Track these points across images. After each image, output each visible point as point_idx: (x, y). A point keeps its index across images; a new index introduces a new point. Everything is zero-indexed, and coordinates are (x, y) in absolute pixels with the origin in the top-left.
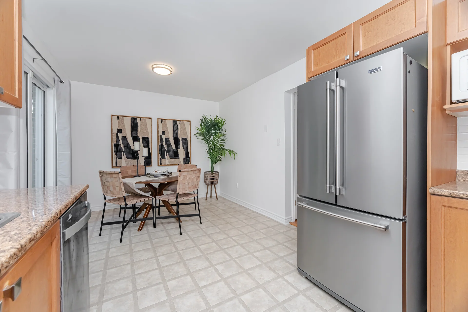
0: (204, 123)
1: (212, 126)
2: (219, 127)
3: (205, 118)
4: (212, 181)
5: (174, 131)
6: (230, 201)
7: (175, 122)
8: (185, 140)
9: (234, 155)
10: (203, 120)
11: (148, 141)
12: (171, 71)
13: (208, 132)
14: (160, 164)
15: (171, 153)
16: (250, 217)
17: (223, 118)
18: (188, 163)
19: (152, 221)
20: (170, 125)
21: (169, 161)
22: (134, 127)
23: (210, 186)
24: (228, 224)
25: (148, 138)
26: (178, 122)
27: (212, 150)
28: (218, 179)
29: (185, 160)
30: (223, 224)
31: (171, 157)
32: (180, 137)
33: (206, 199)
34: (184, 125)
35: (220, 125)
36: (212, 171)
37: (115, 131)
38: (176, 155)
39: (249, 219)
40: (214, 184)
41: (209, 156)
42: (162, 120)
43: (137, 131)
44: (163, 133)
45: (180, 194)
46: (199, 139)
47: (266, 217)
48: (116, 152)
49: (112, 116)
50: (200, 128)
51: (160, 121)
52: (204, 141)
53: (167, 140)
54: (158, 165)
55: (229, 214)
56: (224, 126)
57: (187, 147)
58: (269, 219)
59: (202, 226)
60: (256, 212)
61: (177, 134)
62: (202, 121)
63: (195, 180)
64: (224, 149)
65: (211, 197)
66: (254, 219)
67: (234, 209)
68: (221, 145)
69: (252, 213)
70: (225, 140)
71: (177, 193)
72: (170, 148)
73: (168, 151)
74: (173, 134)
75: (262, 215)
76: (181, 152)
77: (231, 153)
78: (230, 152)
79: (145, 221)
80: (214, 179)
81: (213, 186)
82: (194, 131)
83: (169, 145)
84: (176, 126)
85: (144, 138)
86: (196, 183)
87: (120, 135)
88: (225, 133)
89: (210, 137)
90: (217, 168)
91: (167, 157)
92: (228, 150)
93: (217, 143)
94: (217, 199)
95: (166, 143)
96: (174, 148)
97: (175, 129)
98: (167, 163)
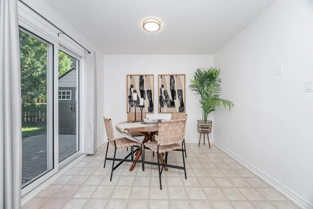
0: (198, 75)
1: (206, 78)
2: (213, 78)
3: (199, 71)
4: (205, 130)
5: (171, 84)
6: (224, 152)
7: (172, 77)
8: (180, 91)
9: (230, 105)
10: (197, 72)
11: (151, 93)
12: (159, 25)
13: (202, 83)
14: (160, 112)
15: (169, 103)
16: (251, 185)
17: (217, 69)
18: (183, 112)
19: (141, 164)
20: (168, 79)
21: (166, 109)
22: (142, 83)
23: (202, 135)
24: (218, 189)
25: (151, 91)
26: (175, 76)
27: (205, 100)
28: (211, 128)
29: (180, 109)
30: (212, 187)
31: (168, 106)
32: (176, 89)
33: (199, 146)
34: (180, 79)
35: (214, 76)
36: (206, 121)
37: (129, 87)
38: (172, 104)
39: (248, 188)
40: (207, 133)
41: (202, 106)
42: (161, 76)
43: (143, 86)
44: (163, 86)
45: (162, 146)
46: (192, 90)
47: (278, 193)
48: (130, 102)
49: (127, 75)
50: (194, 80)
51: (160, 76)
52: (197, 92)
53: (165, 92)
54: (159, 113)
55: (221, 172)
56: (219, 76)
57: (182, 98)
58: (285, 198)
59: (187, 182)
60: (259, 178)
61: (173, 87)
62: (196, 74)
63: (179, 131)
64: (219, 99)
65: (204, 144)
66: (257, 191)
67: (227, 165)
68: (215, 96)
69: (253, 177)
70: (219, 90)
71: (158, 144)
72: (168, 99)
73: (166, 101)
74: (171, 87)
75: (269, 186)
76: (177, 102)
77: (226, 104)
78: (224, 102)
79: (136, 163)
80: (207, 128)
81: (206, 135)
82: (188, 83)
83: (167, 96)
84: (173, 80)
85: (148, 91)
86: (181, 134)
87: (132, 89)
88: (219, 83)
89: (204, 88)
90: (211, 117)
91: (165, 106)
92: (222, 100)
93: (210, 93)
94: (210, 147)
95: (164, 94)
96: (171, 98)
97: (172, 83)
98: (165, 111)
